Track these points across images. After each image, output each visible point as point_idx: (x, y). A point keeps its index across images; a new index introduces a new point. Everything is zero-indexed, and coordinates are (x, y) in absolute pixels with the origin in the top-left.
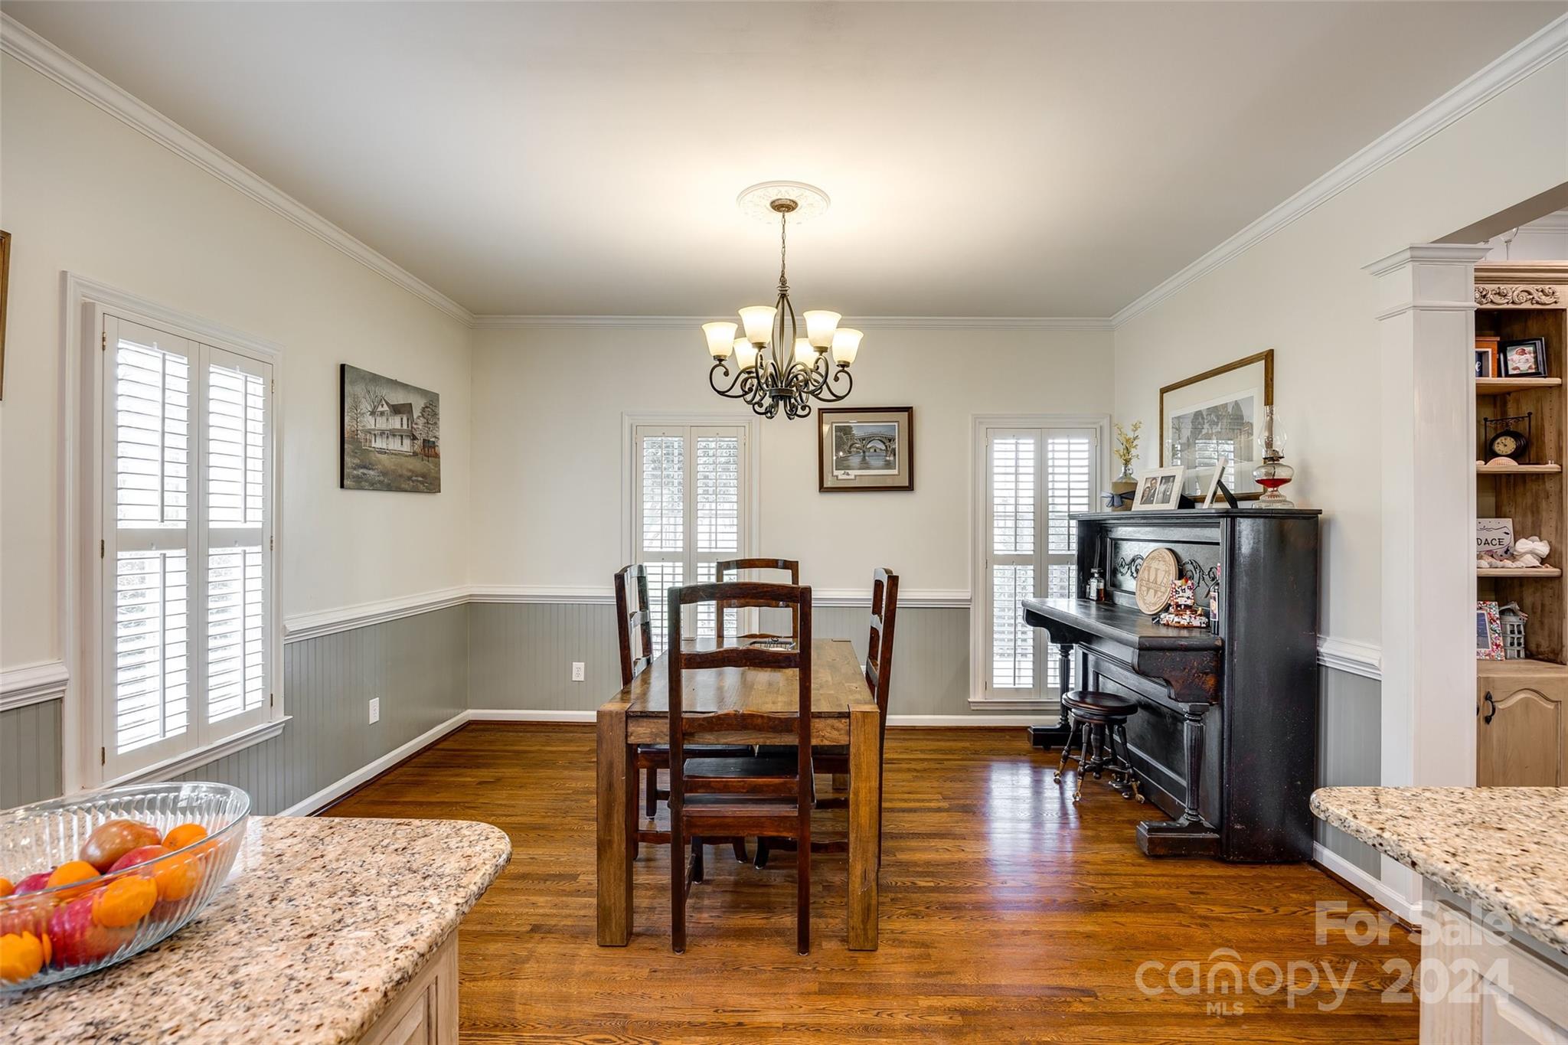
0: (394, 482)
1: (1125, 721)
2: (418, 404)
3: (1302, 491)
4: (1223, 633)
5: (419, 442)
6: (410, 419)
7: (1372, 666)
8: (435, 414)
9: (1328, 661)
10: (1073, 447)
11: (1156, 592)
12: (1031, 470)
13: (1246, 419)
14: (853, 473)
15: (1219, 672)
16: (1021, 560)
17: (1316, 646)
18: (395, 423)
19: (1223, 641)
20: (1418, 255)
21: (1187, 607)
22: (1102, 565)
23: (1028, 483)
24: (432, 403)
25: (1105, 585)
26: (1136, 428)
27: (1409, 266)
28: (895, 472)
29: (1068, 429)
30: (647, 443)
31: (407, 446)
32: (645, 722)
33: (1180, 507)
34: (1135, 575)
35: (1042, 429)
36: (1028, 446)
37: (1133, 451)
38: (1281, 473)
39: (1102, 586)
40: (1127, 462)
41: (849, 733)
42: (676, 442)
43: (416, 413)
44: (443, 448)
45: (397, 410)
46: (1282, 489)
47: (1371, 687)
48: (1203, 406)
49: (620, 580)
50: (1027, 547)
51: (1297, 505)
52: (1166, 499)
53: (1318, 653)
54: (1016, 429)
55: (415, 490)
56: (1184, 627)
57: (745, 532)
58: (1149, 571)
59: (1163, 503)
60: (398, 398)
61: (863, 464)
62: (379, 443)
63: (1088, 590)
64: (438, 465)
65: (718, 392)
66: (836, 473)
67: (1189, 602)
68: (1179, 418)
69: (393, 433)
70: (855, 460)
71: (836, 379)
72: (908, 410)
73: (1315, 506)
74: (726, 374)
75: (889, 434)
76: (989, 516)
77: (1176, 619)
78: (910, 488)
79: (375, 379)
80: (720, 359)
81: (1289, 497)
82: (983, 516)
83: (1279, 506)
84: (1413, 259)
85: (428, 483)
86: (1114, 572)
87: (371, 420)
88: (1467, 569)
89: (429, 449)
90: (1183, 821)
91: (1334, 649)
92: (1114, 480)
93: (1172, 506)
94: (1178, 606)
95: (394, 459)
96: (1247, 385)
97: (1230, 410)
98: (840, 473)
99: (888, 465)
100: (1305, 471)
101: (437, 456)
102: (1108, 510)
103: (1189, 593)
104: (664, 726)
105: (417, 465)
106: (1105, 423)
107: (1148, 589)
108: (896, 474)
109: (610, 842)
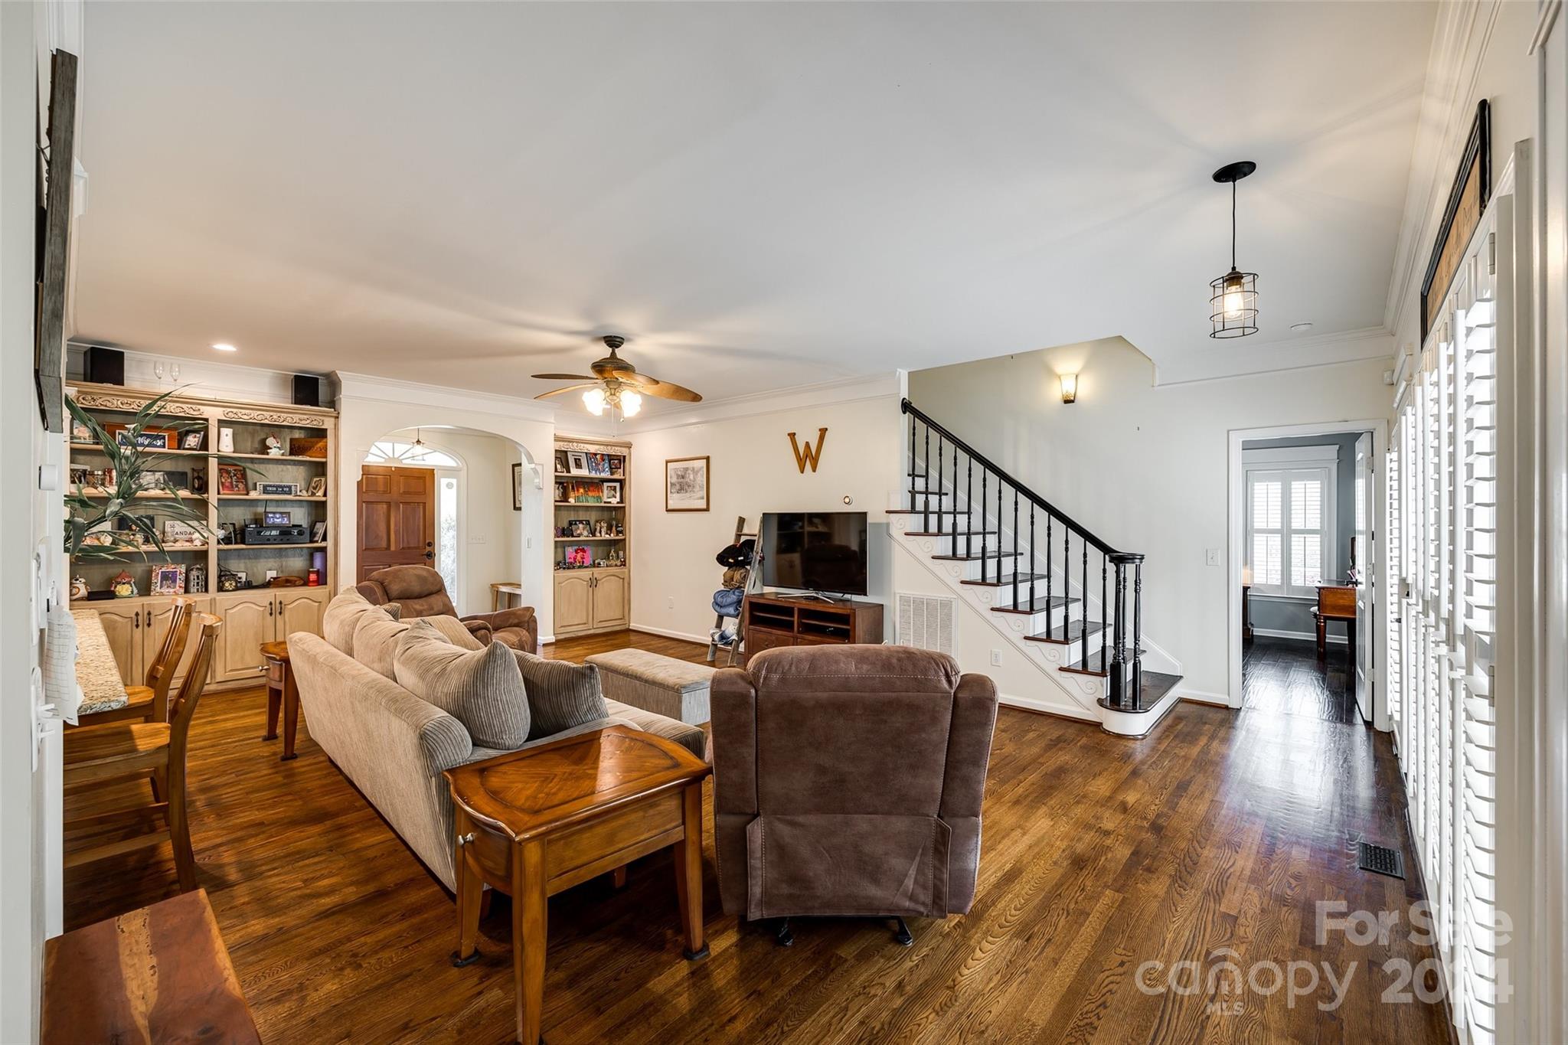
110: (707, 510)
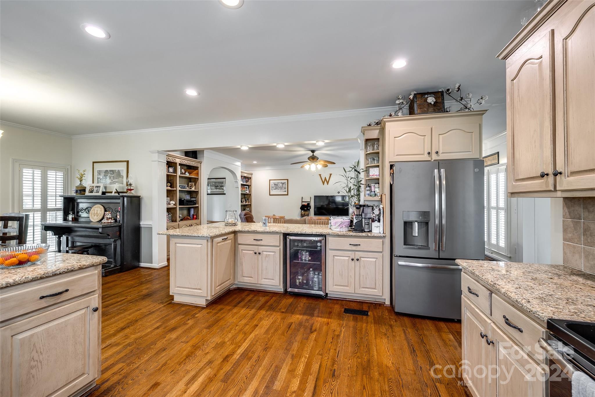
1: (88, 251)
3: (136, 192)
4: (121, 222)
7: (151, 225)
9: (142, 226)
10: (57, 174)
11: (97, 216)
13: (121, 174)
15: (120, 231)
16: (36, 210)
17: (139, 223)
19: (121, 224)
20: (159, 152)
21: (110, 218)
22: (73, 210)
25: (75, 216)
26: (84, 171)
27: (157, 154)
29: (56, 168)
33: (102, 195)
34: (87, 212)
35: (44, 167)
36: (38, 172)
37: (83, 178)
38: (132, 188)
39: (74, 216)
40: (81, 181)
46: (132, 191)
47: (150, 229)
48: (108, 169)
50: (38, 206)
51: (135, 195)
52: (98, 192)
53: (140, 224)
54: (33, 166)
56: (109, 223)
58: (94, 211)
59: (96, 193)
63: (67, 218)
67: (110, 217)
68: (100, 171)
73: (139, 195)
76: (21, 195)
77: (107, 221)
81: (133, 193)
82: (17, 195)
83: (132, 195)
84: (158, 153)
86: (78, 212)
88: (165, 207)
90: (112, 266)
91: (143, 223)
92: (76, 186)
93: (100, 194)
94: (107, 218)
96: (122, 167)
97: (117, 172)
100: (136, 188)
102: (75, 194)
103: (110, 215)
106: (69, 167)
107: (94, 215)
110: (287, 195)
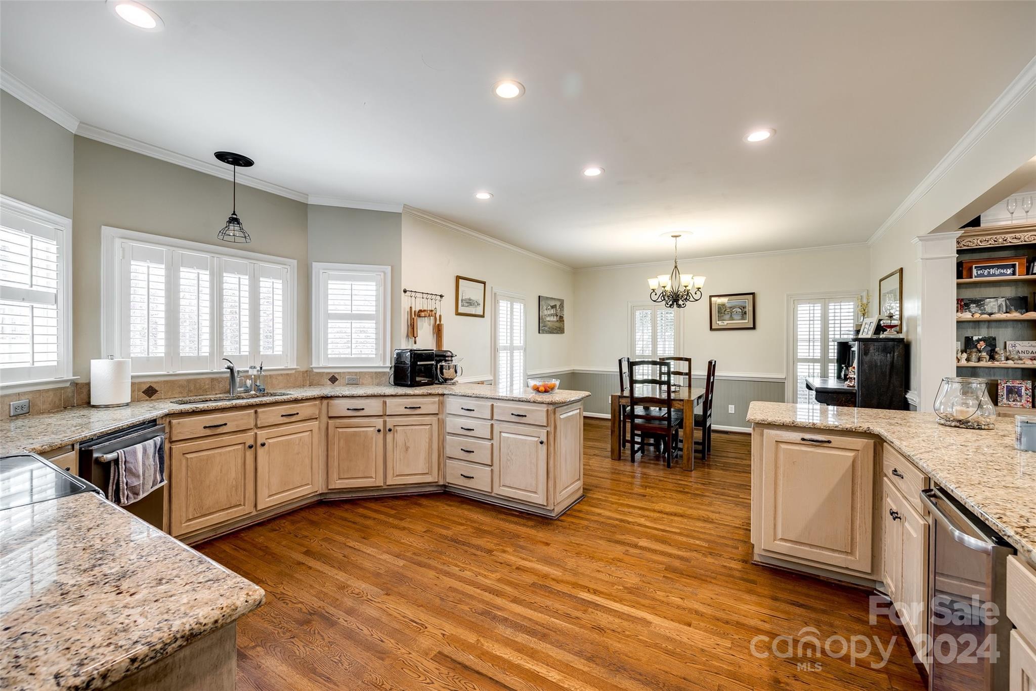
0: (552, 331)
2: (558, 304)
4: (856, 387)
5: (558, 317)
6: (556, 310)
7: (915, 401)
8: (563, 307)
9: (909, 401)
12: (819, 319)
14: (726, 322)
15: (855, 403)
16: (814, 361)
18: (552, 311)
19: (856, 390)
23: (818, 326)
24: (562, 302)
28: (747, 321)
29: (839, 297)
30: (637, 313)
31: (555, 319)
32: (624, 399)
35: (825, 299)
36: (818, 308)
37: (866, 310)
40: (864, 315)
41: (683, 406)
42: (649, 312)
43: (558, 307)
44: (565, 319)
45: (553, 307)
49: (620, 361)
50: (818, 354)
54: (812, 300)
55: (557, 333)
57: (677, 346)
60: (553, 303)
61: (731, 318)
62: (548, 319)
64: (564, 324)
65: (654, 301)
66: (718, 322)
69: (552, 315)
70: (727, 317)
71: (696, 293)
72: (753, 294)
73: (901, 337)
74: (656, 294)
75: (743, 305)
76: (795, 340)
78: (754, 328)
79: (547, 298)
80: (654, 290)
82: (793, 341)
85: (560, 330)
87: (546, 311)
89: (561, 319)
95: (552, 323)
97: (894, 293)
98: (720, 323)
99: (743, 318)
101: (563, 321)
104: (629, 400)
105: (558, 324)
106: (864, 294)
108: (748, 322)
109: (614, 431)
